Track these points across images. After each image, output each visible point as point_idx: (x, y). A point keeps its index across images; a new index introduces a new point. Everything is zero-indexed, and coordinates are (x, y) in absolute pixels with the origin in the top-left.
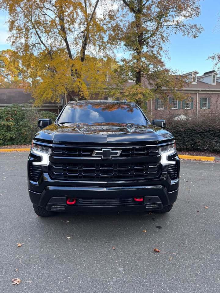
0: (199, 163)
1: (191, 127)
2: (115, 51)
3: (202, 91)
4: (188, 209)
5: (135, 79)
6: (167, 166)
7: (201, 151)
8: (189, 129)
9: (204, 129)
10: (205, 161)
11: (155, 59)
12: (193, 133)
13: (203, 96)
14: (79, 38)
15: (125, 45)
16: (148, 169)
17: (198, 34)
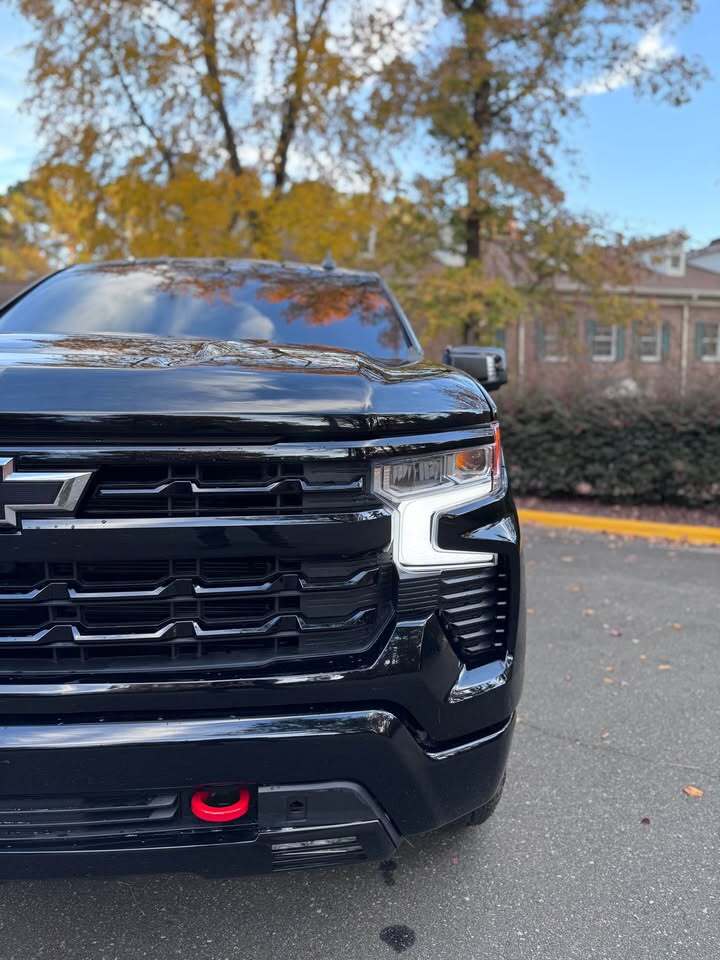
0: (681, 555)
1: (653, 413)
2: (396, 154)
3: (701, 298)
4: (596, 798)
5: (463, 248)
6: (436, 583)
7: (690, 507)
8: (643, 418)
9: (701, 419)
10: (703, 546)
11: (530, 176)
12: (660, 437)
13: (705, 317)
14: (272, 108)
15: (432, 133)
16: (302, 603)
17: (691, 91)
